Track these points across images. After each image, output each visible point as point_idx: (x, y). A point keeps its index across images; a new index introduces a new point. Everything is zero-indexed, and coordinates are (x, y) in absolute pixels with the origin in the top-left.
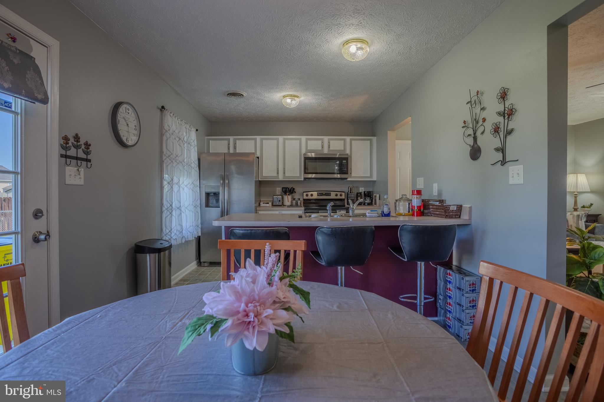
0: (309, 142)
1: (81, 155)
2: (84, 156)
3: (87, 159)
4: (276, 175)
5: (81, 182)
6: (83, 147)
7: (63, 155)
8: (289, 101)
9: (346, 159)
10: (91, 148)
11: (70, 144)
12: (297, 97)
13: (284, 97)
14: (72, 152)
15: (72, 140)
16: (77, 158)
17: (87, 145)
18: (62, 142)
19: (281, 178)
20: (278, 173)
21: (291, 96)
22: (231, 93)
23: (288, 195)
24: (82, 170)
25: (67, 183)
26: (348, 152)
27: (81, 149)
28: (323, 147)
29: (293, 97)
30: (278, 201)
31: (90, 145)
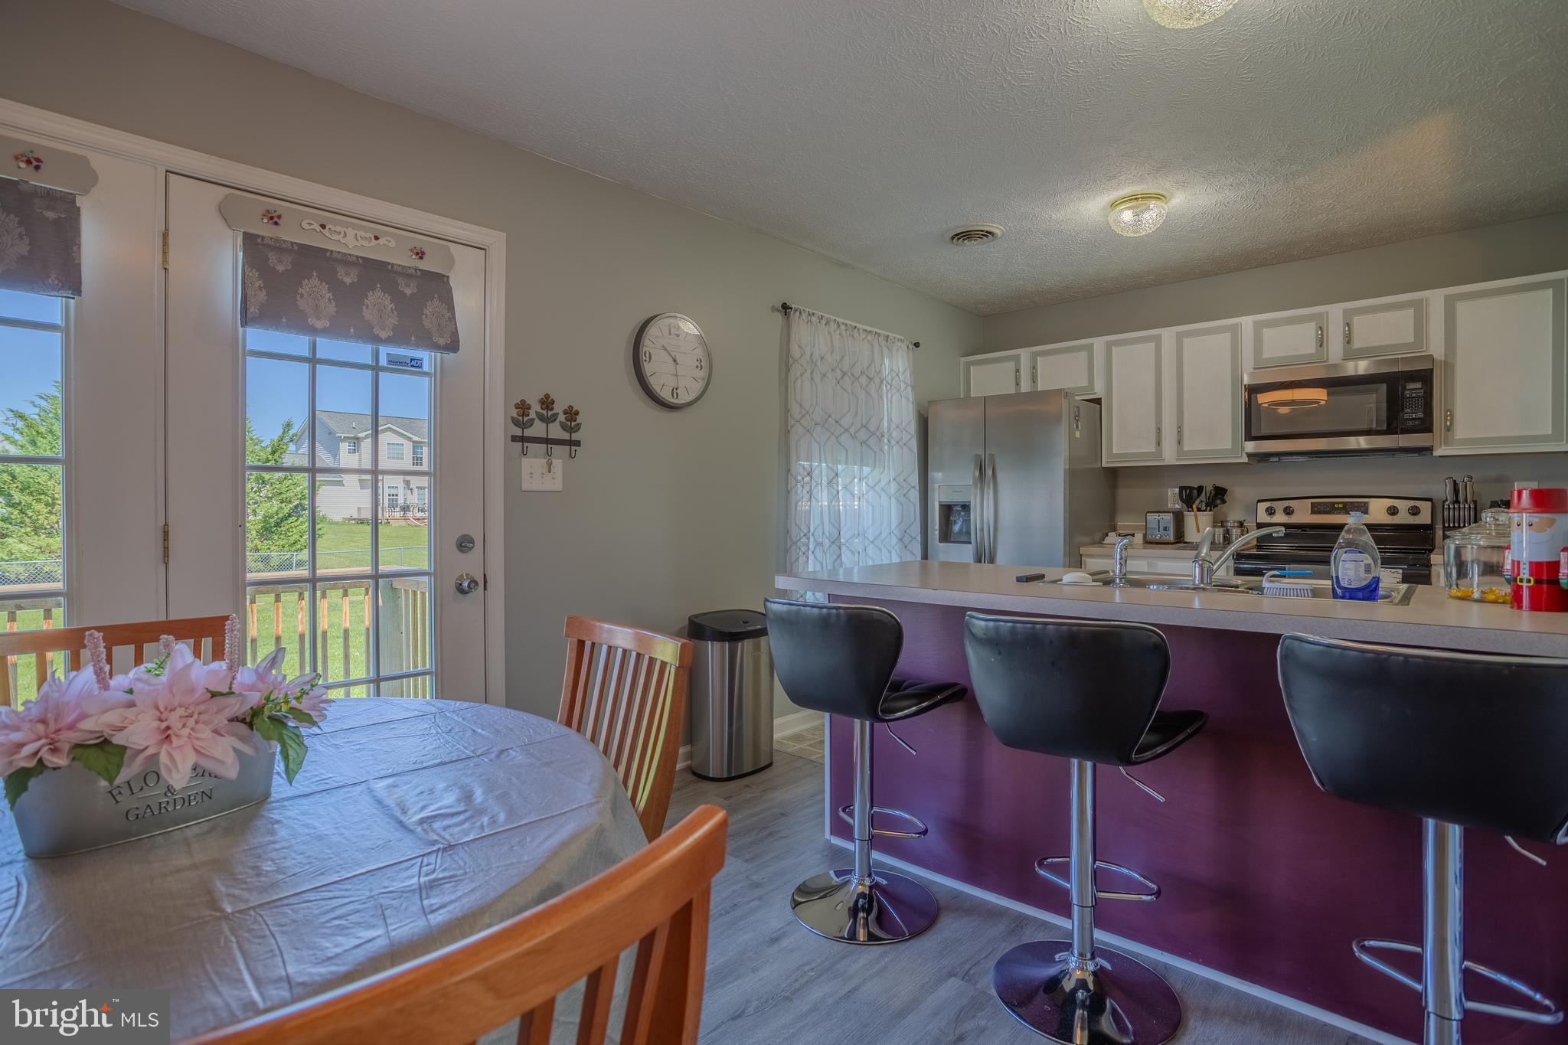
0: (1267, 333)
1: (556, 431)
2: (566, 436)
3: (570, 440)
4: (1152, 448)
5: (558, 485)
6: (562, 418)
7: (517, 436)
8: (1127, 216)
9: (1425, 377)
10: (579, 419)
11: (532, 415)
12: (1158, 197)
13: (1114, 205)
14: (538, 429)
15: (536, 408)
16: (547, 441)
17: (571, 414)
18: (514, 413)
19: (1169, 457)
20: (1159, 444)
21: (1135, 198)
22: (961, 233)
23: (1199, 510)
24: (558, 464)
25: (523, 490)
26: (1436, 348)
27: (557, 423)
28: (1321, 343)
29: (1138, 200)
30: (1161, 529)
31: (577, 413)
